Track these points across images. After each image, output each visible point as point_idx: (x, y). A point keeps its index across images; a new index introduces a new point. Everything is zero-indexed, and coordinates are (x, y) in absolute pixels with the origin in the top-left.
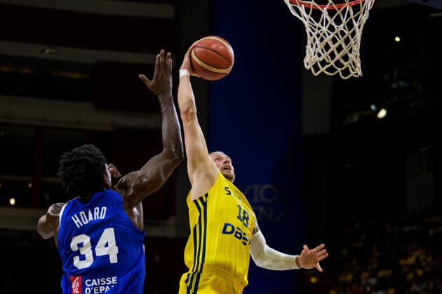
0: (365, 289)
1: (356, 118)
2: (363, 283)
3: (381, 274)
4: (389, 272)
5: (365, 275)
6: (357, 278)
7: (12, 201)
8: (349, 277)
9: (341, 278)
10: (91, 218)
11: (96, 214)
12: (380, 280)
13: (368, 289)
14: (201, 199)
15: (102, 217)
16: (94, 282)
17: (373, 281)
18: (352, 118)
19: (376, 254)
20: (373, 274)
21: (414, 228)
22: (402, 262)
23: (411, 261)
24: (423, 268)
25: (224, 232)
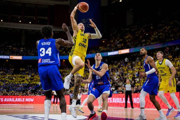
0: (116, 44)
1: (114, 2)
2: (116, 42)
3: (120, 40)
4: (122, 40)
5: (116, 40)
6: (114, 41)
7: (30, 23)
8: (112, 41)
9: (110, 41)
10: (46, 44)
11: (48, 43)
12: (120, 42)
13: (117, 44)
14: (75, 37)
15: (49, 45)
16: (45, 60)
17: (118, 42)
18: (113, 2)
19: (119, 35)
20: (118, 40)
21: (128, 29)
22: (125, 37)
23: (127, 37)
24: (130, 39)
25: (79, 45)
